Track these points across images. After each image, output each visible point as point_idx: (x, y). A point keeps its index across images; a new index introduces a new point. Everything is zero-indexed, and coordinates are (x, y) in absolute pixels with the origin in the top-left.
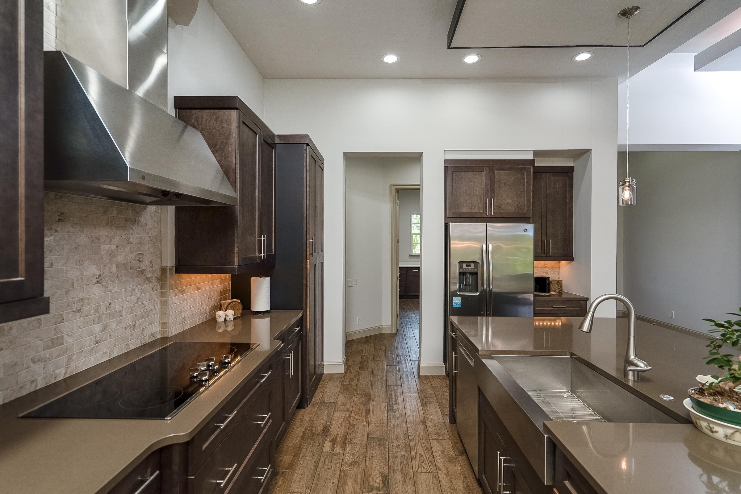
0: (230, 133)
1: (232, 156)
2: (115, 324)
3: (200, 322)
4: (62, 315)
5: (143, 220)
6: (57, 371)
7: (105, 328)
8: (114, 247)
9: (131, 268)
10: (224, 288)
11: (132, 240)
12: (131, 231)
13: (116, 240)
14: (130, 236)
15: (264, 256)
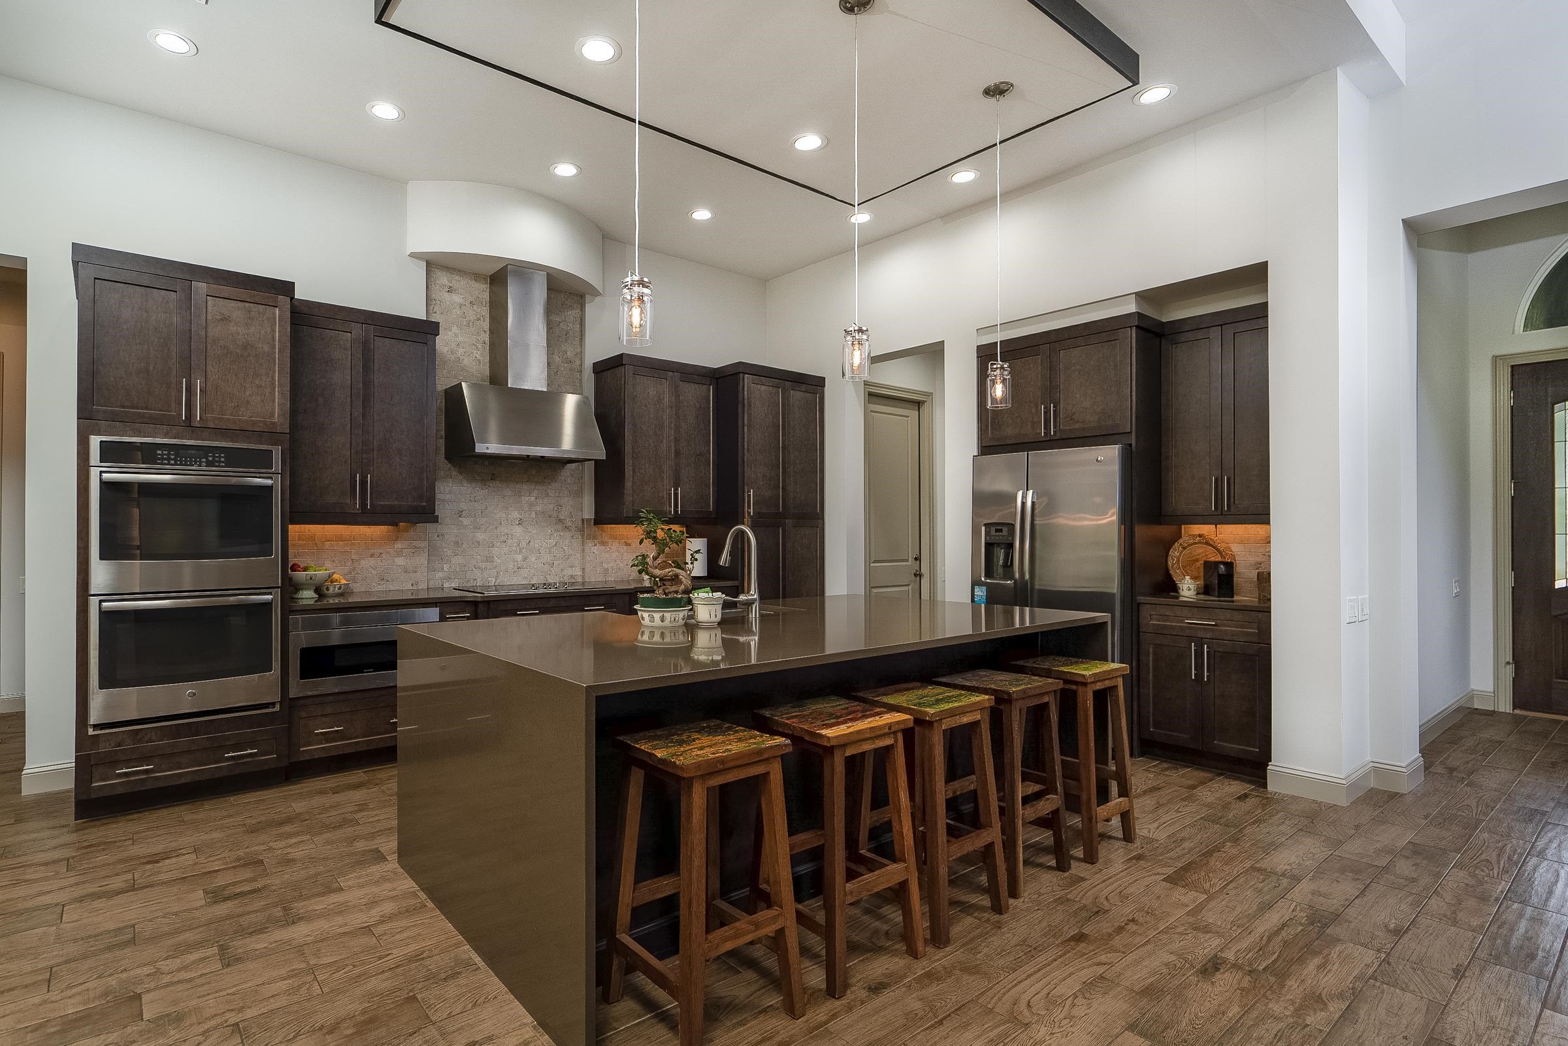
1: (622, 410)
2: (535, 558)
4: (493, 542)
5: (562, 477)
8: (533, 499)
11: (550, 494)
12: (549, 487)
13: (535, 493)
14: (548, 490)
15: (676, 511)
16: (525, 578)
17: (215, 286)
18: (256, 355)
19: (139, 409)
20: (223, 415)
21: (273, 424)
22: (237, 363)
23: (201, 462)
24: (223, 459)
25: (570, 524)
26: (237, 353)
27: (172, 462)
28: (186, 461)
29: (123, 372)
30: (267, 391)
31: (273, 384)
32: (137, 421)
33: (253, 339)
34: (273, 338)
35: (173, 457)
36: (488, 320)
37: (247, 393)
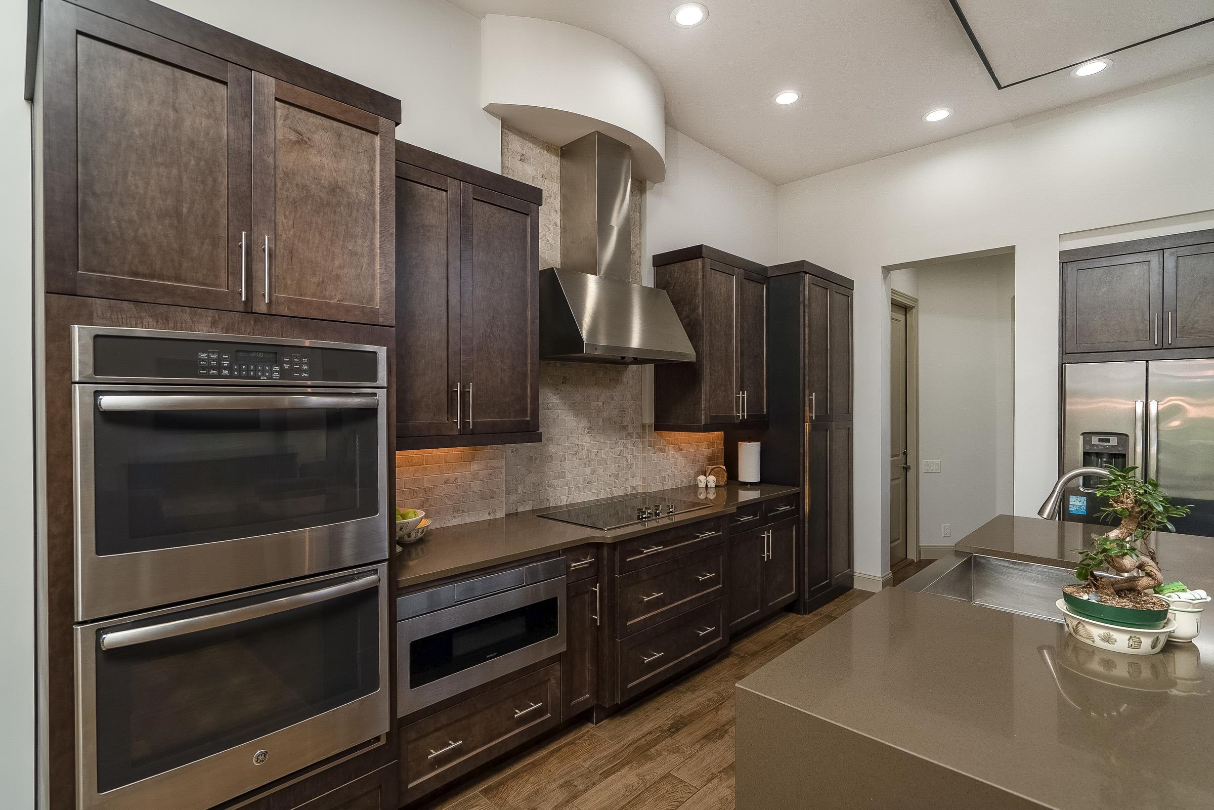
0: (697, 284)
1: (699, 307)
2: (602, 470)
3: (683, 485)
4: (564, 455)
5: (625, 380)
6: (561, 497)
7: (594, 472)
8: (600, 404)
9: (615, 423)
10: (714, 452)
11: (615, 398)
12: (615, 390)
13: (603, 397)
14: (614, 394)
15: (743, 416)
16: (594, 493)
17: (289, 86)
18: (349, 204)
19: (163, 280)
20: (301, 295)
21: (375, 312)
22: (322, 214)
23: (272, 372)
24: (305, 367)
25: (632, 431)
26: (321, 198)
27: (225, 372)
28: (248, 370)
29: (134, 213)
30: (365, 260)
31: (372, 250)
32: (161, 301)
33: (344, 179)
34: (372, 182)
35: (226, 364)
36: (559, 198)
37: (337, 263)
